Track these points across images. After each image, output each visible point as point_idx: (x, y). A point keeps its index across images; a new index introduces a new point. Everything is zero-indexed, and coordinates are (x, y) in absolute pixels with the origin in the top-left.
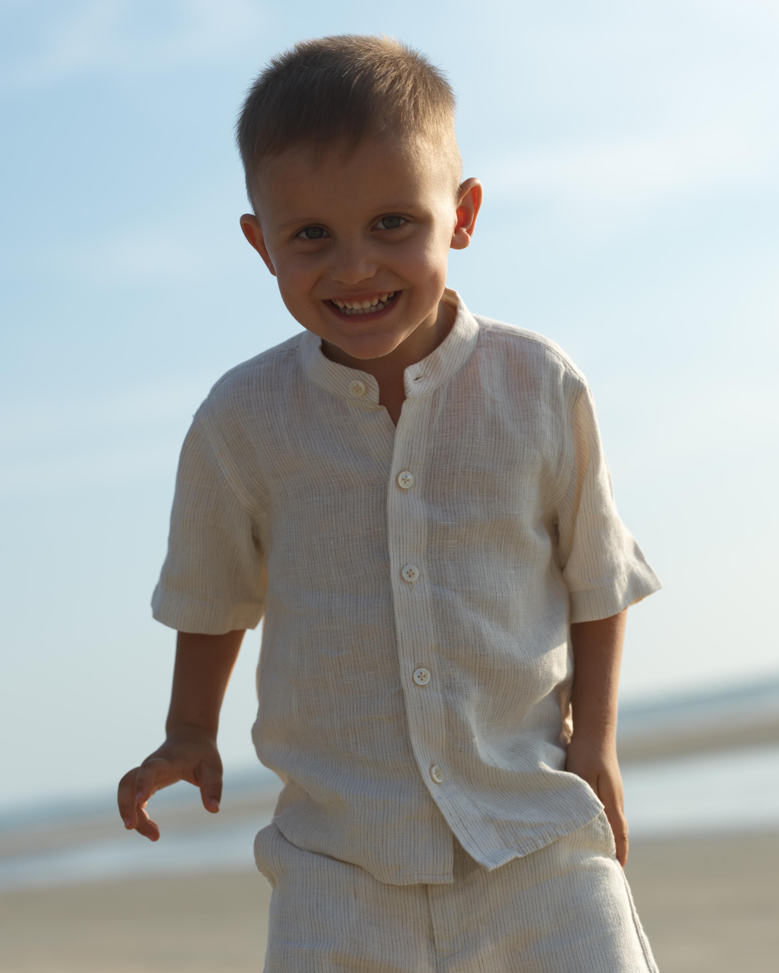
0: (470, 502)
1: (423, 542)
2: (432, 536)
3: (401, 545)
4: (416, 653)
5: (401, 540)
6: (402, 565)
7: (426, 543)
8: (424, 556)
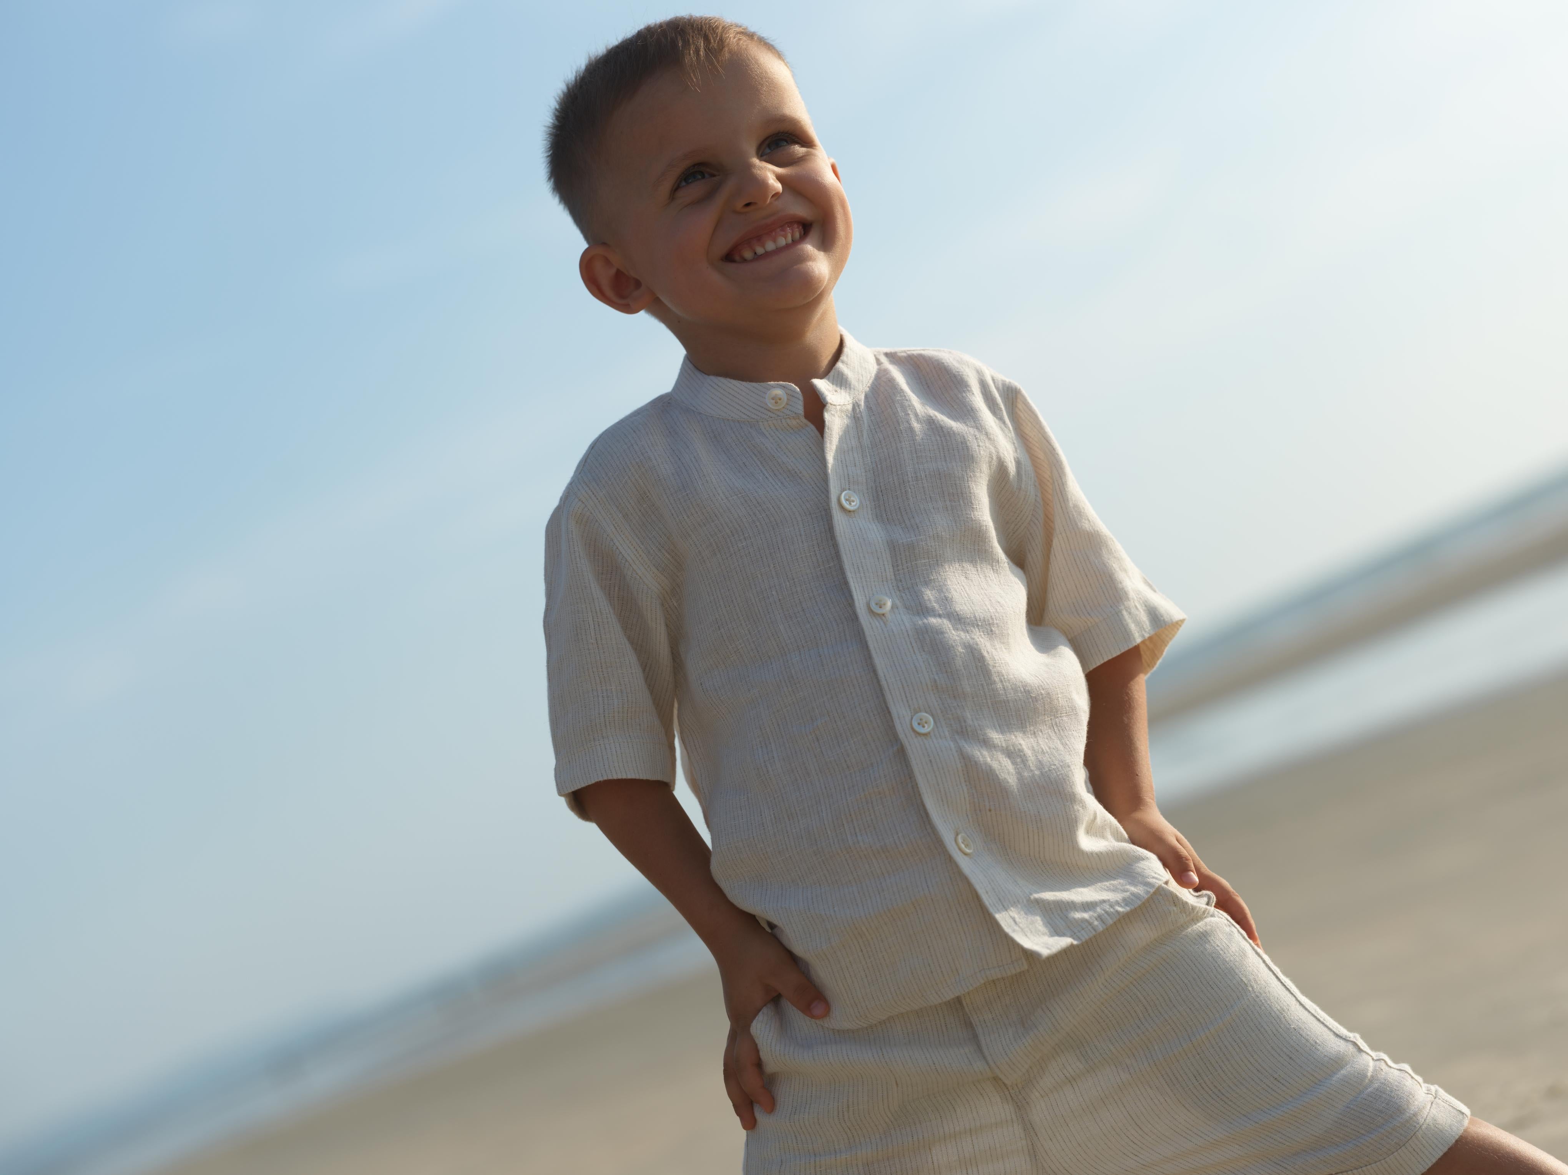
0: (932, 510)
1: (887, 570)
2: (897, 560)
3: (862, 575)
4: (908, 695)
5: (861, 569)
6: (868, 598)
7: (891, 570)
8: (893, 586)
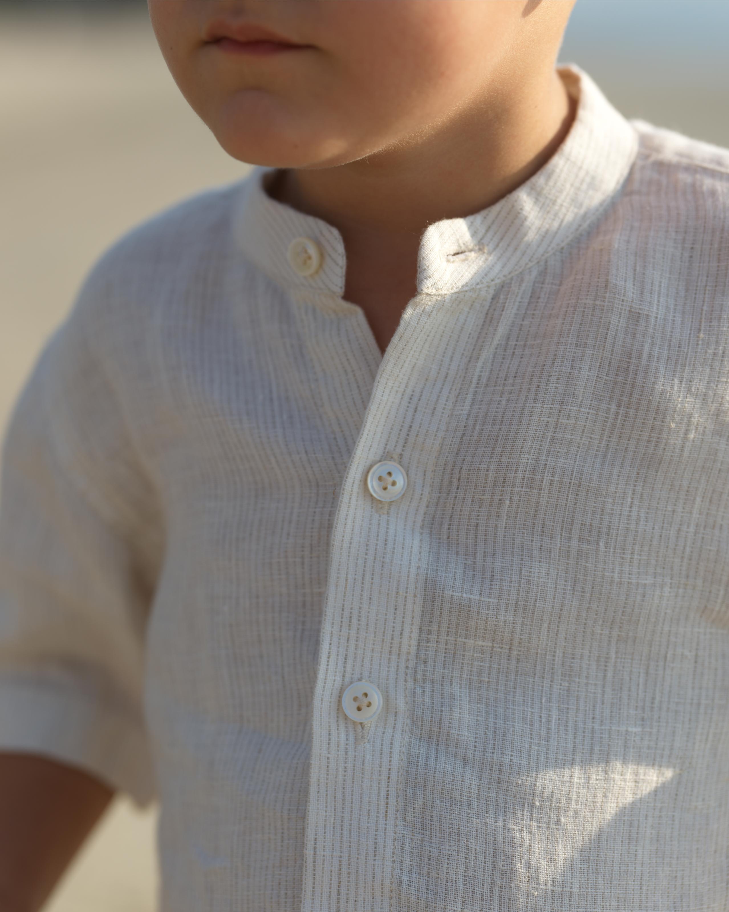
0: (535, 553)
1: (406, 634)
2: (431, 622)
3: (353, 633)
4: (343, 891)
5: (355, 621)
6: (347, 679)
7: (415, 635)
8: (407, 667)
